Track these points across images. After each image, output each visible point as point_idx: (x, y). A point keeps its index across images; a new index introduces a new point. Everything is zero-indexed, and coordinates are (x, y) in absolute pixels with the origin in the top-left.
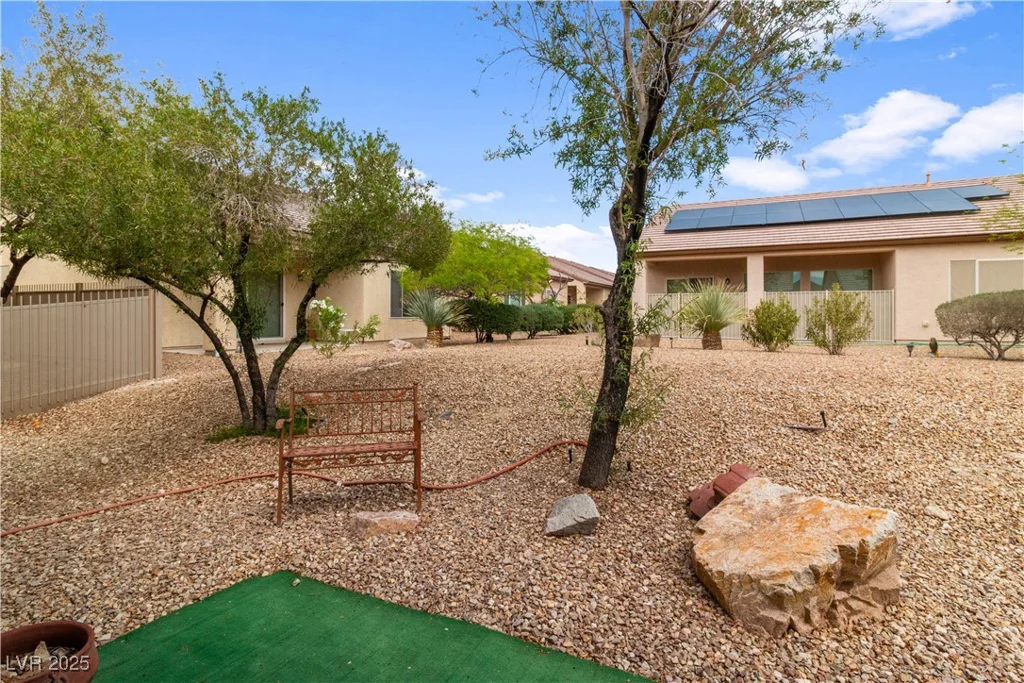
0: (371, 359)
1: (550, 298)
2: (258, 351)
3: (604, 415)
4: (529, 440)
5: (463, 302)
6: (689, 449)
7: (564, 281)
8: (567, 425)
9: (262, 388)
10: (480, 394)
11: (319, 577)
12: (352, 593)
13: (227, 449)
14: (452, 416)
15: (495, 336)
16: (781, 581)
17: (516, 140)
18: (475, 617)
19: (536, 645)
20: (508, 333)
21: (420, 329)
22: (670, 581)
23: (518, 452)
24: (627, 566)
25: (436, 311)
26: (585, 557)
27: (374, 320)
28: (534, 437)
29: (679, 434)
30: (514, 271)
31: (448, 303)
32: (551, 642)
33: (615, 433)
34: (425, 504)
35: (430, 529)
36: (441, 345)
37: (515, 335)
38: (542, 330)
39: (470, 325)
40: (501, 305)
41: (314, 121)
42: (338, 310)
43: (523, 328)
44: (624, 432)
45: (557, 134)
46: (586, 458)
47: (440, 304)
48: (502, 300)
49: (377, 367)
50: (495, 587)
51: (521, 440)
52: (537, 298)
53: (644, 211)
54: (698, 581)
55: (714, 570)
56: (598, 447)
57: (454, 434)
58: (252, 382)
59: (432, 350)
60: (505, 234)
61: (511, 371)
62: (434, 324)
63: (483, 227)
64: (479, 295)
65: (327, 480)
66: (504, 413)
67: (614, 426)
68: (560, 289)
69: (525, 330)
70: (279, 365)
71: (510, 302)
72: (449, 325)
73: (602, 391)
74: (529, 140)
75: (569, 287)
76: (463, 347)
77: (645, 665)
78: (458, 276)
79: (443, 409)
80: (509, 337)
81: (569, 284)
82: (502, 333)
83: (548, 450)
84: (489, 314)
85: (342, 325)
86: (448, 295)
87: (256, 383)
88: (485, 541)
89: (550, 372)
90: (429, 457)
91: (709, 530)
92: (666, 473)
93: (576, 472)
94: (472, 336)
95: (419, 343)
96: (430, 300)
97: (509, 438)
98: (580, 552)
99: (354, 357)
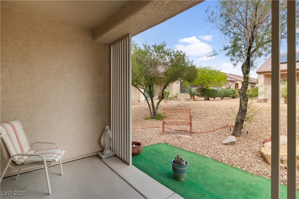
0: (177, 104)
1: (229, 87)
2: (154, 101)
3: (239, 118)
4: (219, 124)
5: (200, 89)
6: (267, 130)
7: (233, 81)
8: (230, 122)
9: (154, 109)
10: (206, 113)
11: (172, 145)
12: (179, 148)
13: (149, 121)
14: (198, 118)
15: (210, 98)
16: (283, 157)
17: (214, 52)
18: (205, 155)
19: (219, 161)
20: (214, 98)
21: (188, 96)
22: (254, 156)
23: (216, 127)
24: (243, 152)
25: (193, 92)
26: (232, 149)
27: (177, 94)
28: (221, 124)
29: (265, 126)
30: (216, 80)
31: (197, 89)
32: (222, 161)
33: (243, 123)
34: (193, 136)
35: (195, 140)
36: (194, 101)
37: (216, 98)
38: (226, 97)
39: (203, 95)
40: (212, 90)
41: (166, 49)
42: (169, 91)
43: (219, 96)
44: (245, 123)
45: (225, 49)
46: (234, 129)
47: (194, 89)
48: (212, 88)
49: (178, 106)
50: (209, 151)
51: (217, 124)
52: (224, 87)
53: (250, 67)
54: (262, 157)
55: (265, 154)
56: (238, 126)
57: (199, 122)
58: (153, 107)
59: (192, 102)
60: (213, 69)
61: (214, 107)
62: (192, 95)
63: (206, 67)
64: (205, 87)
65: (170, 129)
66: (212, 118)
67: (242, 121)
68: (232, 84)
69: (220, 97)
70: (158, 104)
71: (215, 89)
72: (196, 95)
73: (239, 112)
74: (218, 52)
75: (235, 83)
76: (201, 101)
77: (244, 168)
78: (199, 82)
79: (196, 116)
80: (214, 99)
81: (236, 82)
82: (212, 98)
83: (224, 127)
84: (208, 92)
85: (169, 95)
86: (196, 87)
87: (153, 108)
88: (207, 143)
89: (226, 108)
90: (194, 126)
91: (266, 146)
92: (259, 135)
93: (231, 133)
94: (203, 98)
95: (188, 100)
96: (191, 88)
97: (214, 123)
98: (231, 148)
99: (172, 103)
